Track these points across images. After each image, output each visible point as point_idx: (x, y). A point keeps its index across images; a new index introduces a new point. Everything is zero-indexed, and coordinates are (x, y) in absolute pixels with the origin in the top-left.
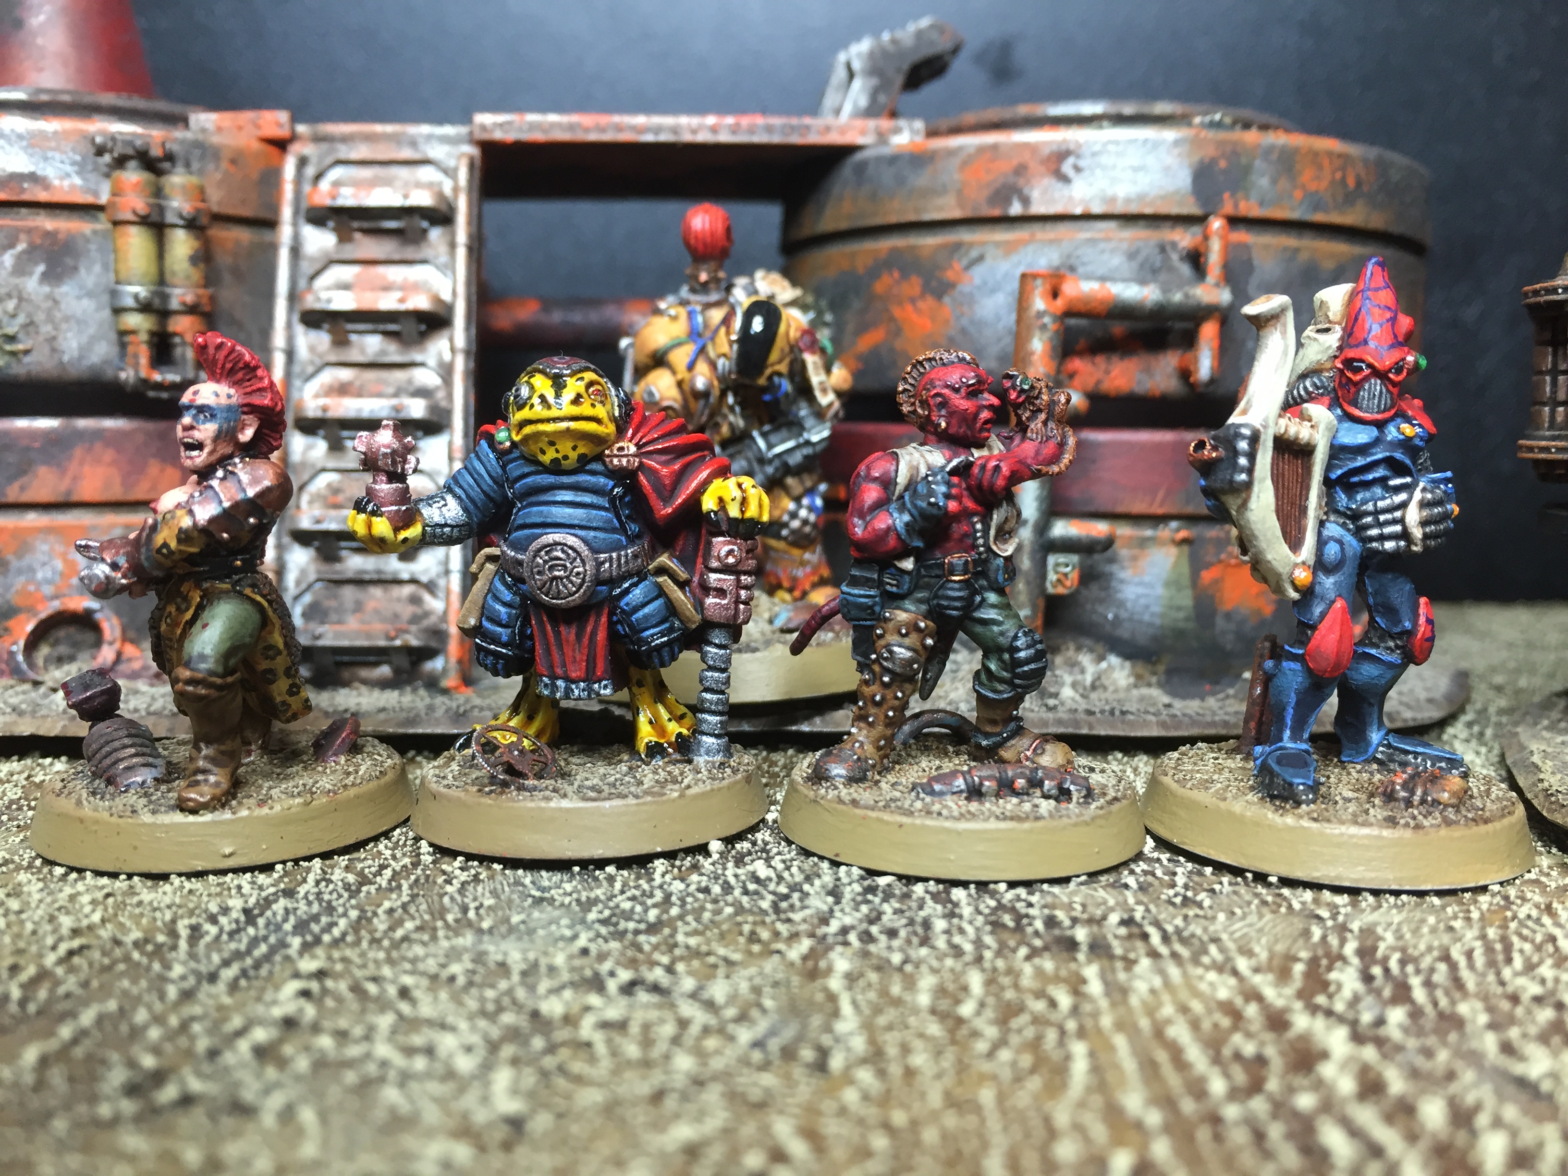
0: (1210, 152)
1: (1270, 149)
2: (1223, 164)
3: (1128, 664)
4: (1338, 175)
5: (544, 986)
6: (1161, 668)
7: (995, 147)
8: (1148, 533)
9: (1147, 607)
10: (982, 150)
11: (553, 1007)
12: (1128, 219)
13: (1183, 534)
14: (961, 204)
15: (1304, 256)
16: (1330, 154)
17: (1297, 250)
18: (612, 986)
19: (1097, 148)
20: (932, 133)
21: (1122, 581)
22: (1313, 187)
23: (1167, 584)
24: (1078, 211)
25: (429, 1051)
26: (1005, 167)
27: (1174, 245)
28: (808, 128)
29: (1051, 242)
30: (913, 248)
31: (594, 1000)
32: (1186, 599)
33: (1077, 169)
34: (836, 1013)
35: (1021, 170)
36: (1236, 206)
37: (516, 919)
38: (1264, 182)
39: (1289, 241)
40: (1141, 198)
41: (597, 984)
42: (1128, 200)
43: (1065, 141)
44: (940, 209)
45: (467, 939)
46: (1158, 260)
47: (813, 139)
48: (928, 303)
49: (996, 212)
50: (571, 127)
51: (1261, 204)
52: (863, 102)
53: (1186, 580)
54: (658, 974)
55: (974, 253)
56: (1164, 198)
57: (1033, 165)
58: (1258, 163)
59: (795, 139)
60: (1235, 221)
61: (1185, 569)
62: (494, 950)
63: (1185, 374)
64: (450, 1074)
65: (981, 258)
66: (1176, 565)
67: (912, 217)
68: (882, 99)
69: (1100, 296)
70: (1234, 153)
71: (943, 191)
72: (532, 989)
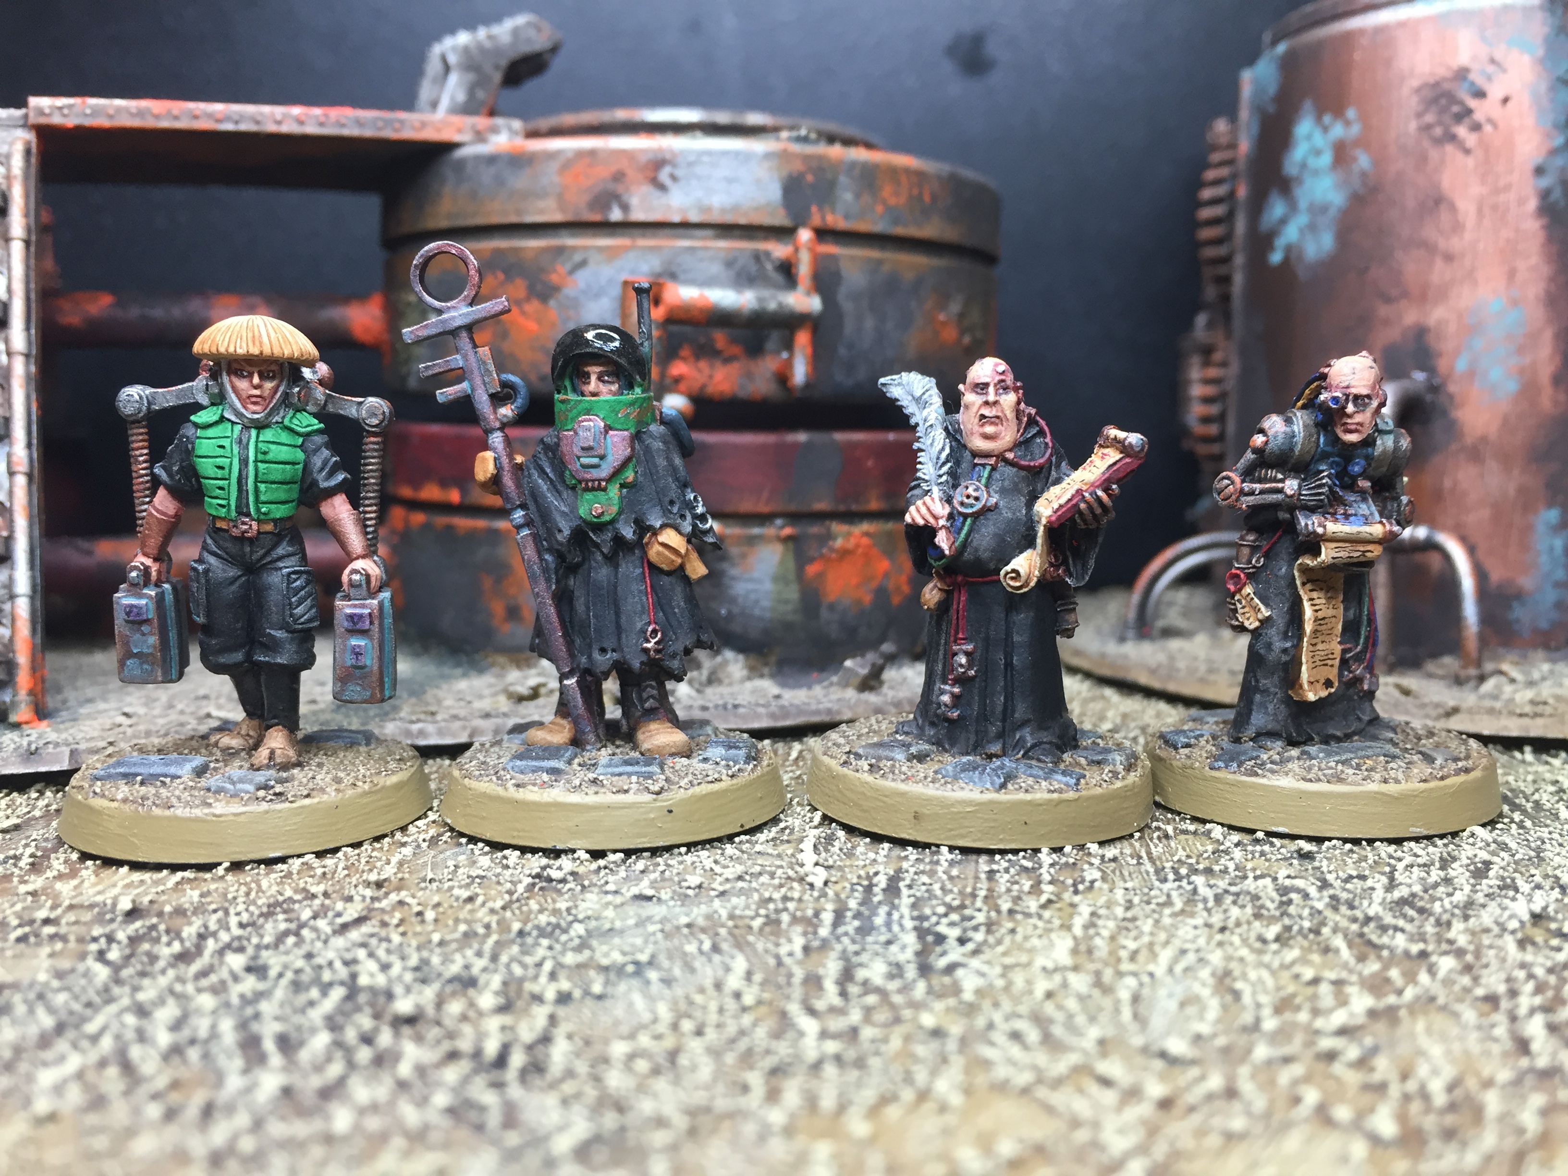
0: (798, 166)
1: (853, 165)
2: (810, 178)
3: (741, 657)
4: (915, 192)
6: (773, 659)
7: (592, 153)
8: (756, 531)
9: (757, 602)
10: (581, 154)
12: (726, 229)
13: (788, 531)
14: (562, 209)
15: (886, 268)
16: (907, 171)
17: (879, 262)
19: (692, 158)
20: (533, 134)
21: (733, 578)
22: (893, 201)
23: (776, 579)
24: (676, 219)
26: (603, 172)
27: (767, 254)
28: (402, 122)
29: (652, 249)
30: (516, 250)
32: (793, 593)
33: (674, 178)
35: (619, 177)
36: (823, 218)
38: (848, 196)
39: (874, 253)
40: (735, 208)
42: (723, 211)
43: (660, 150)
44: (541, 211)
46: (753, 268)
47: (408, 134)
48: (533, 306)
49: (597, 217)
50: (140, 113)
51: (847, 217)
52: (461, 97)
53: (792, 575)
55: (577, 258)
56: (757, 209)
57: (631, 173)
58: (843, 179)
59: (389, 134)
60: (823, 234)
61: (791, 564)
63: (783, 378)
65: (583, 264)
66: (782, 562)
67: (513, 219)
68: (481, 94)
69: (701, 304)
70: (820, 166)
71: (542, 194)
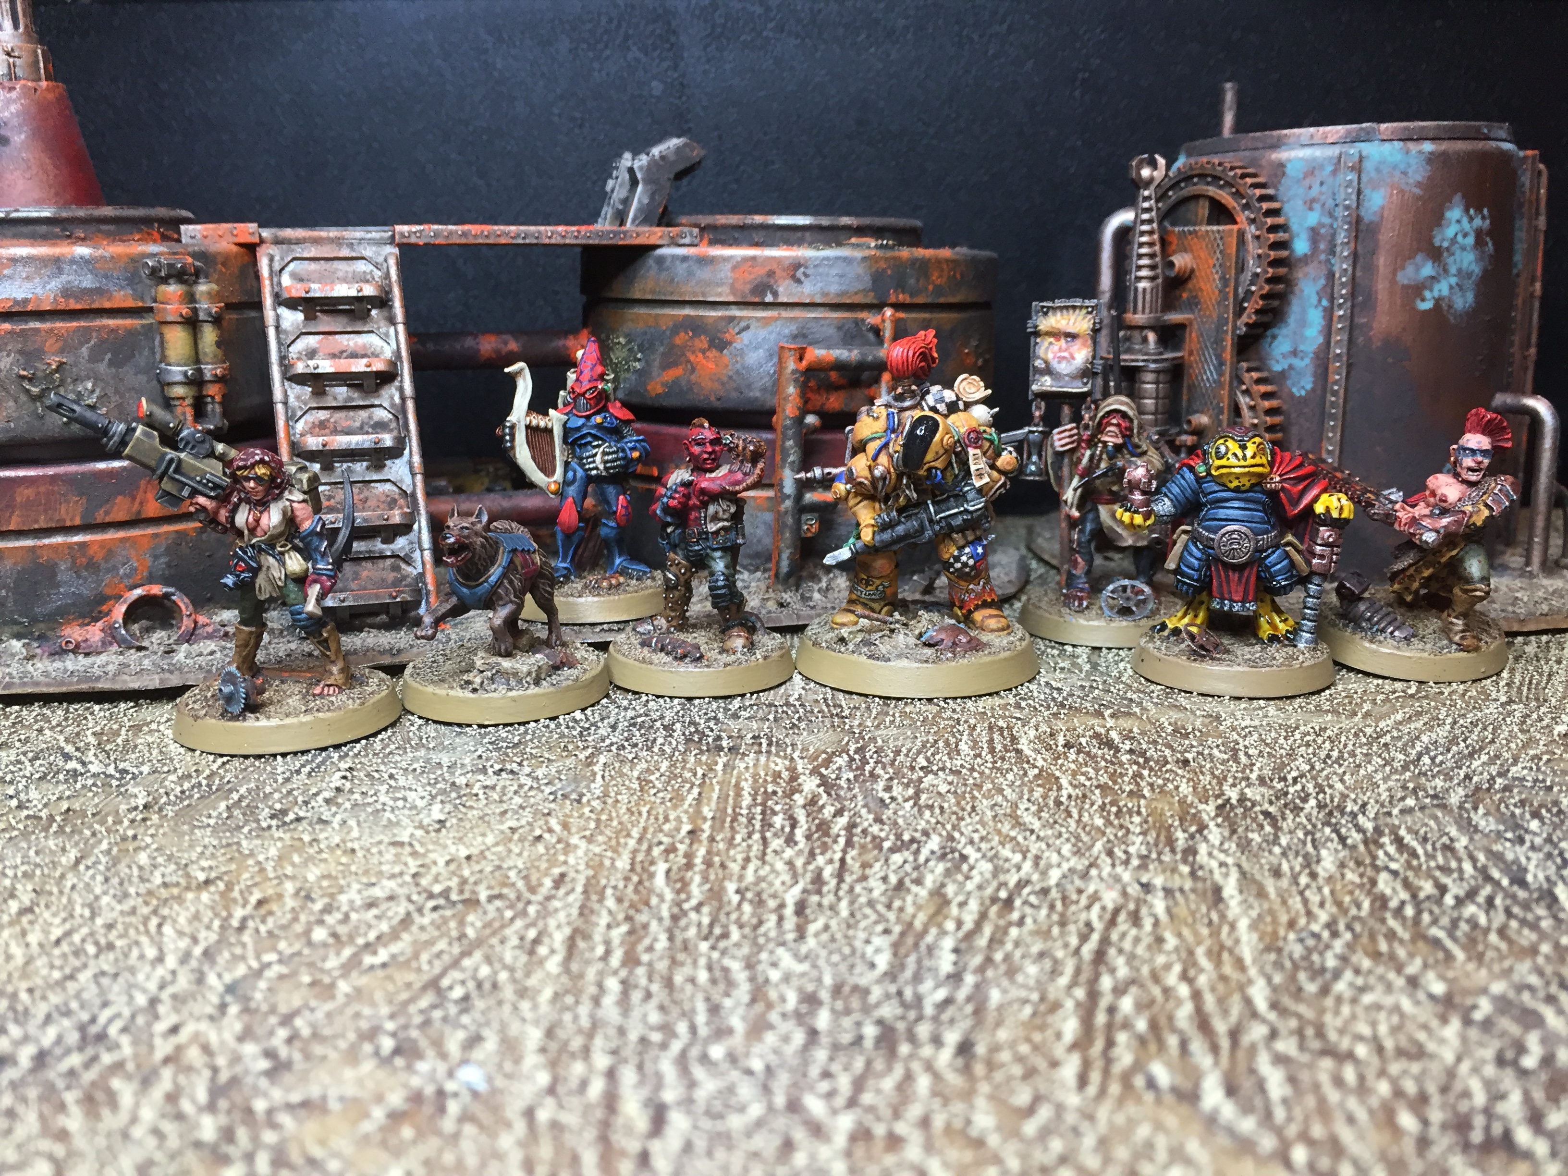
0: (882, 266)
1: (916, 260)
2: (890, 272)
4: (952, 273)
5: (459, 772)
10: (747, 259)
11: (461, 781)
14: (732, 293)
16: (947, 261)
18: (490, 771)
19: (818, 262)
22: (938, 281)
24: (807, 300)
25: (405, 799)
26: (761, 271)
27: (863, 321)
30: (699, 317)
31: (481, 777)
33: (806, 275)
34: (593, 781)
35: (771, 274)
36: (898, 297)
37: (446, 743)
38: (912, 282)
39: (926, 315)
40: (843, 293)
41: (484, 771)
43: (797, 256)
44: (719, 294)
45: (422, 752)
46: (853, 332)
48: (713, 353)
49: (756, 299)
50: (465, 234)
51: (912, 295)
54: (515, 767)
55: (744, 323)
56: (856, 293)
57: (779, 272)
58: (909, 270)
60: (898, 307)
62: (435, 757)
64: (414, 807)
65: (747, 327)
67: (696, 298)
70: (896, 262)
71: (721, 283)
72: (453, 774)
